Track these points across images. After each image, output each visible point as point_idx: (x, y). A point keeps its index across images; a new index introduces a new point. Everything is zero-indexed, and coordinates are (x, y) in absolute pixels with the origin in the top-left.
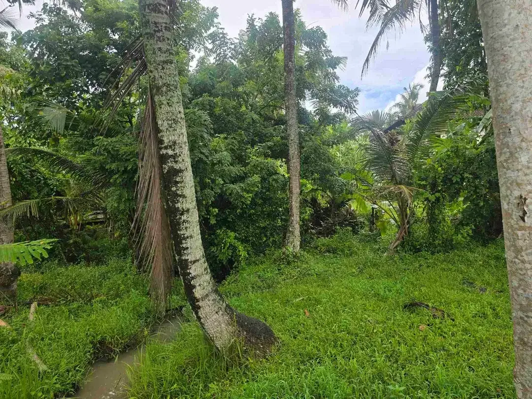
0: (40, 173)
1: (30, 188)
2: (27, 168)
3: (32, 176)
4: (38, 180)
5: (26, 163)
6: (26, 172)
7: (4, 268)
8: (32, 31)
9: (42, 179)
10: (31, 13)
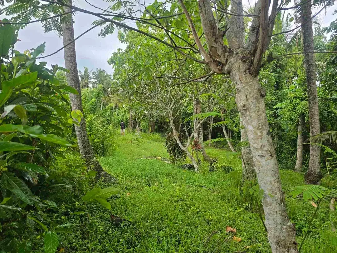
0: (333, 113)
1: (327, 123)
2: (325, 110)
3: (328, 115)
4: (332, 118)
5: (325, 107)
6: (325, 113)
7: (313, 172)
8: (334, 22)
9: (335, 117)
10: (335, 10)
